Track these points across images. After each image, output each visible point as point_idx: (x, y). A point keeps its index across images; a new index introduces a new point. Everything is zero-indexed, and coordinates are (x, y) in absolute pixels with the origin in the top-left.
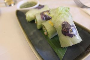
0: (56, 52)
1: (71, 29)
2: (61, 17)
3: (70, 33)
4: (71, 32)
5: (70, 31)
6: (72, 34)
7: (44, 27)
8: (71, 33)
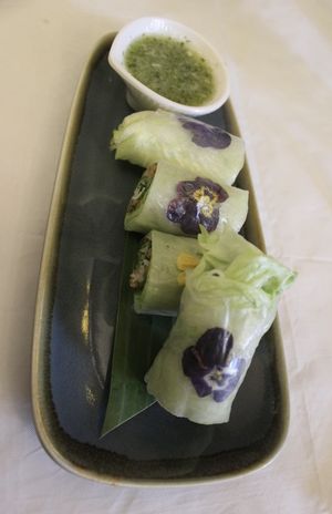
0: (113, 385)
1: (219, 373)
2: (231, 302)
3: (206, 378)
4: (212, 378)
5: (212, 373)
6: (211, 388)
7: (149, 259)
8: (210, 383)
